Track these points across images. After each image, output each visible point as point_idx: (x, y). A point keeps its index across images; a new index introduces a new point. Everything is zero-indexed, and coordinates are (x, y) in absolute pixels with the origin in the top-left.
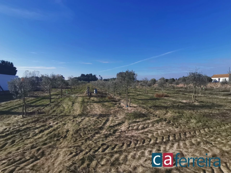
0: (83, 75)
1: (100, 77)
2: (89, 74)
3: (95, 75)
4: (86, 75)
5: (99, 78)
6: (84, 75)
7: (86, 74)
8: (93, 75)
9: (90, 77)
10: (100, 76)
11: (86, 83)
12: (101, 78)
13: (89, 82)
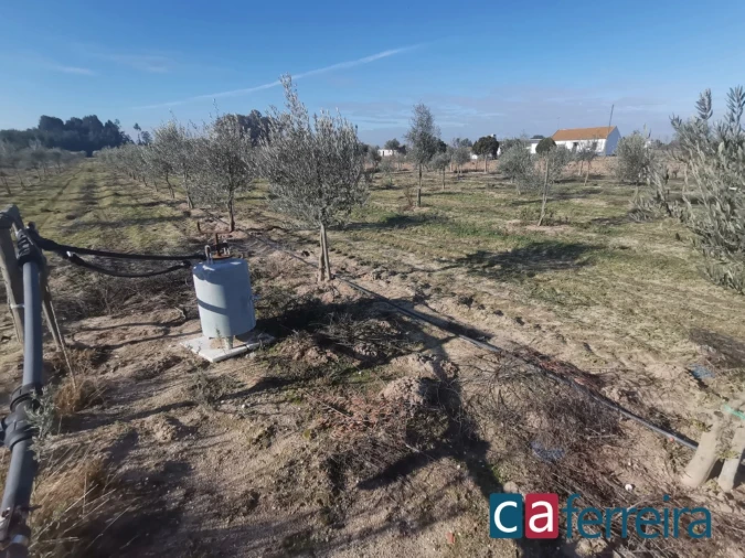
0: (49, 123)
1: (138, 132)
2: (81, 118)
3: (113, 121)
4: (68, 122)
5: (134, 136)
6: (59, 121)
7: (69, 118)
8: (104, 121)
9: (91, 133)
10: (137, 127)
11: (74, 157)
12: (146, 136)
13: (89, 155)
